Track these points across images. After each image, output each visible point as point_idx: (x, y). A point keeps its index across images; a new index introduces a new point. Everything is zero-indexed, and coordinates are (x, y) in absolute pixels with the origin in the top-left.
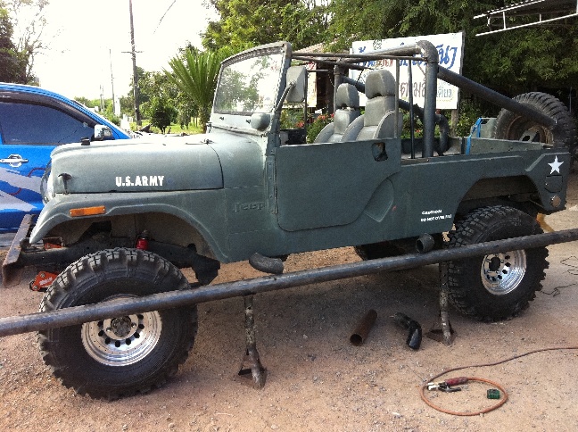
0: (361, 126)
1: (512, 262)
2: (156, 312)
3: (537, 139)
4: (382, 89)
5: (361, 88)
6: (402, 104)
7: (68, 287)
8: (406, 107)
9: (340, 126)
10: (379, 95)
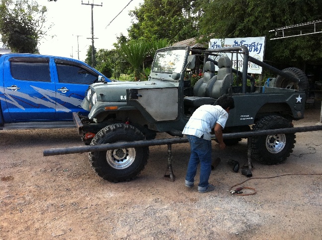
0: (216, 79)
1: (279, 139)
2: (134, 148)
3: (293, 88)
4: (225, 64)
5: (216, 63)
6: (234, 71)
7: (103, 137)
8: (236, 72)
9: (206, 79)
10: (224, 67)
